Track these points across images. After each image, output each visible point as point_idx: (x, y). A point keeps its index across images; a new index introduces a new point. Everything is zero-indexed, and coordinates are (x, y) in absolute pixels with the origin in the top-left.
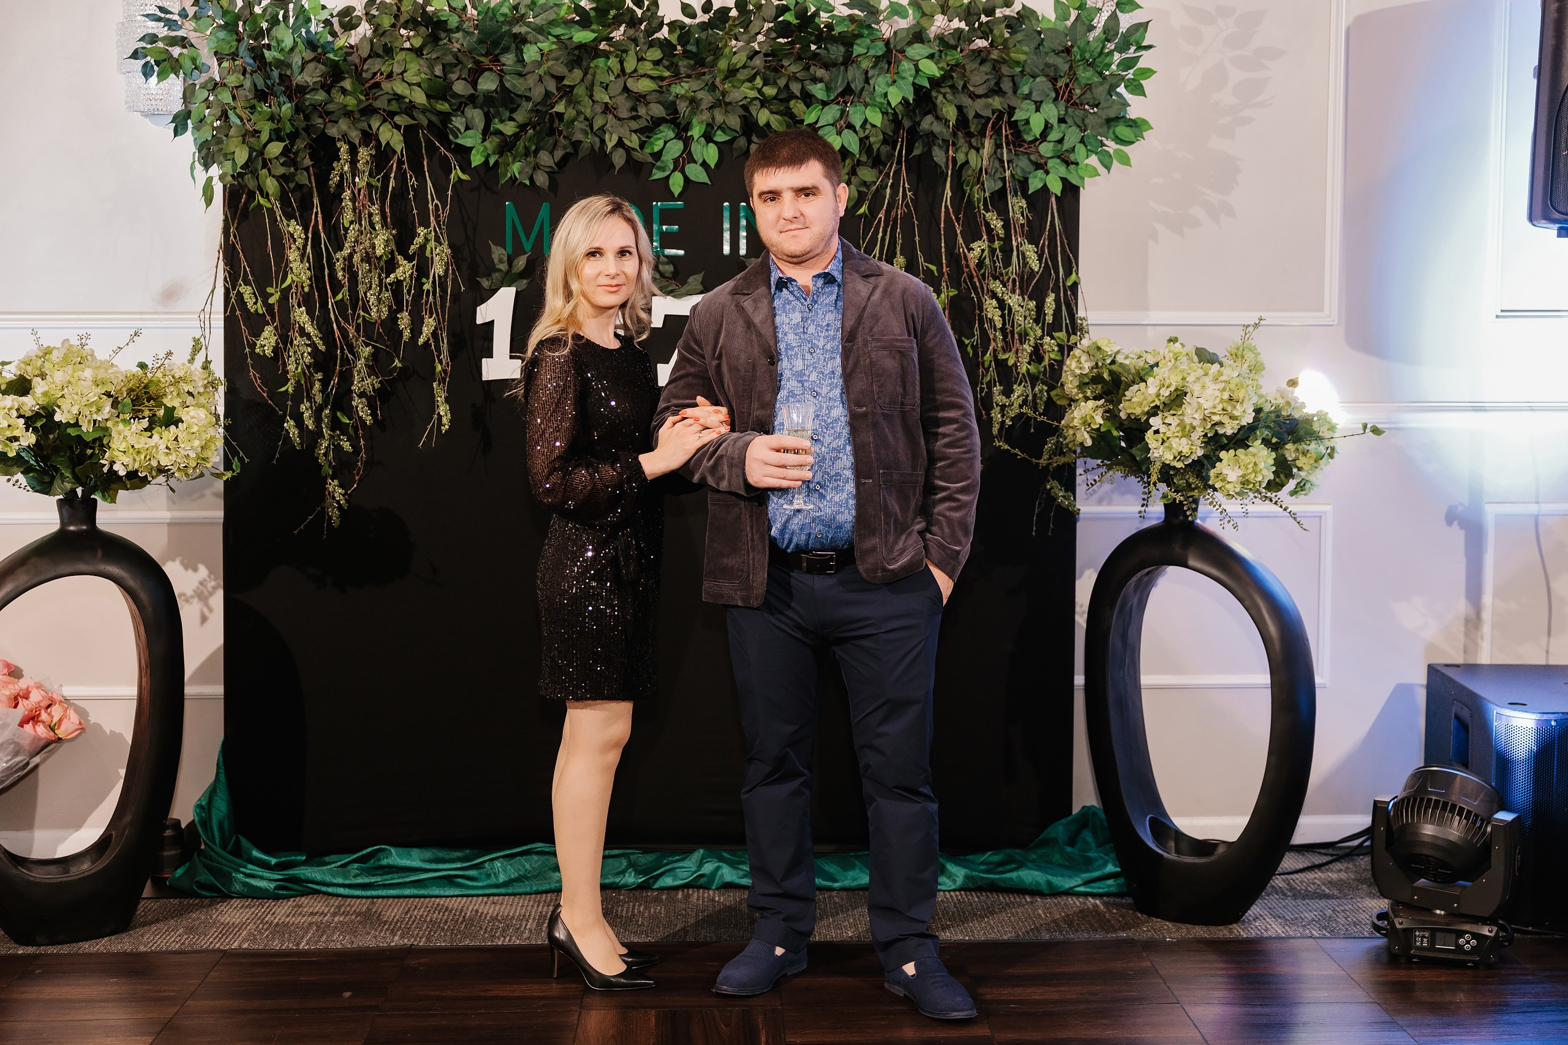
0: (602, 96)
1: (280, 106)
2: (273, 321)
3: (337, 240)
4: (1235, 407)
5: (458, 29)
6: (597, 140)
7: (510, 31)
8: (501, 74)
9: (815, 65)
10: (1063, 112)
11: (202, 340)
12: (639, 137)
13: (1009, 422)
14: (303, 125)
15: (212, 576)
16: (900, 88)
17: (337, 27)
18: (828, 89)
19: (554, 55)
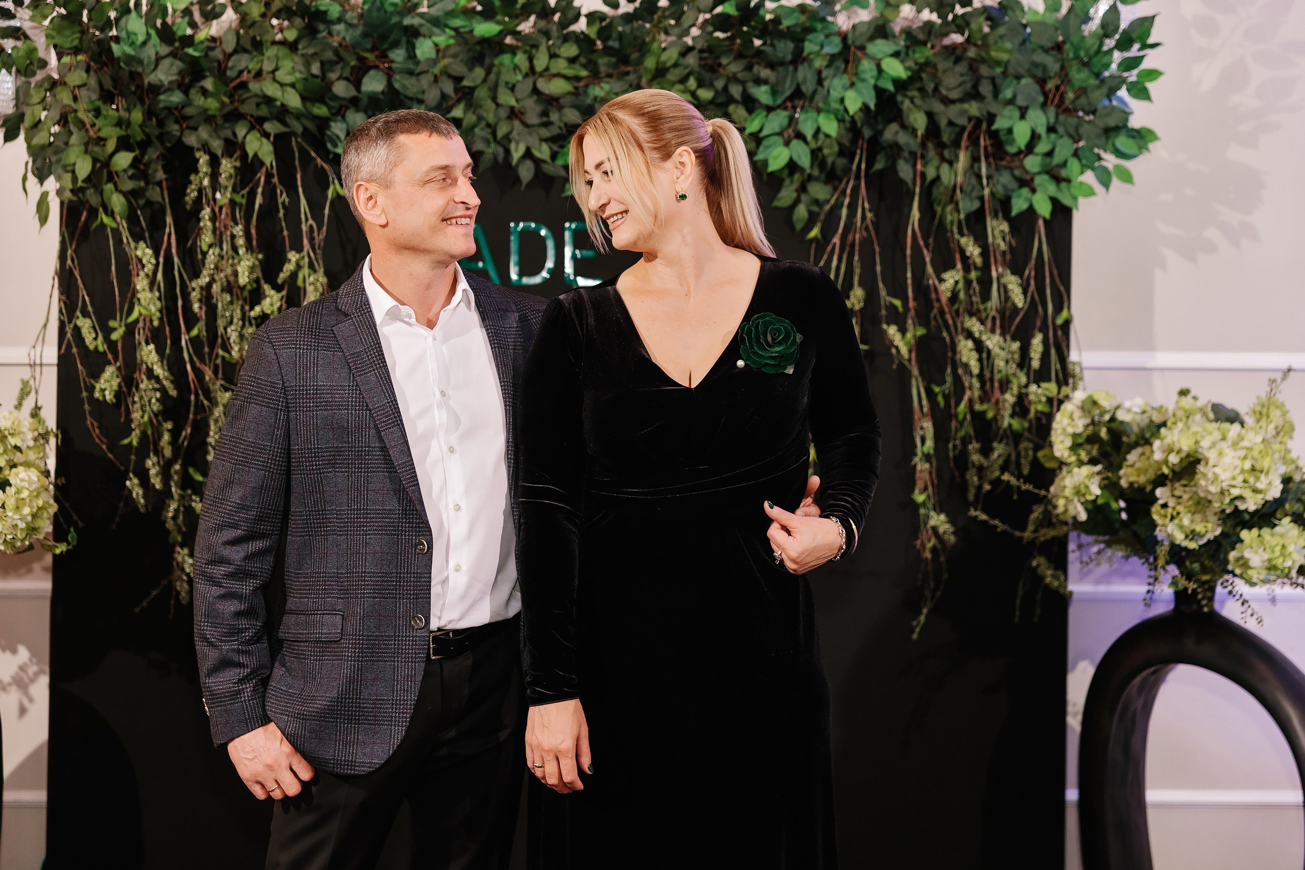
0: (507, 99)
1: (128, 110)
2: (116, 359)
3: (194, 267)
4: (1258, 479)
5: (340, 20)
6: (501, 150)
7: (400, 23)
8: (389, 73)
9: (759, 64)
10: (1052, 120)
11: (32, 382)
12: (551, 148)
13: (987, 487)
14: (156, 132)
15: (34, 660)
16: (859, 92)
17: (197, 16)
18: (774, 92)
19: (452, 51)
